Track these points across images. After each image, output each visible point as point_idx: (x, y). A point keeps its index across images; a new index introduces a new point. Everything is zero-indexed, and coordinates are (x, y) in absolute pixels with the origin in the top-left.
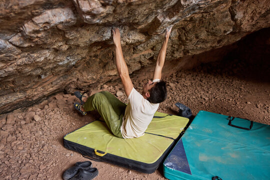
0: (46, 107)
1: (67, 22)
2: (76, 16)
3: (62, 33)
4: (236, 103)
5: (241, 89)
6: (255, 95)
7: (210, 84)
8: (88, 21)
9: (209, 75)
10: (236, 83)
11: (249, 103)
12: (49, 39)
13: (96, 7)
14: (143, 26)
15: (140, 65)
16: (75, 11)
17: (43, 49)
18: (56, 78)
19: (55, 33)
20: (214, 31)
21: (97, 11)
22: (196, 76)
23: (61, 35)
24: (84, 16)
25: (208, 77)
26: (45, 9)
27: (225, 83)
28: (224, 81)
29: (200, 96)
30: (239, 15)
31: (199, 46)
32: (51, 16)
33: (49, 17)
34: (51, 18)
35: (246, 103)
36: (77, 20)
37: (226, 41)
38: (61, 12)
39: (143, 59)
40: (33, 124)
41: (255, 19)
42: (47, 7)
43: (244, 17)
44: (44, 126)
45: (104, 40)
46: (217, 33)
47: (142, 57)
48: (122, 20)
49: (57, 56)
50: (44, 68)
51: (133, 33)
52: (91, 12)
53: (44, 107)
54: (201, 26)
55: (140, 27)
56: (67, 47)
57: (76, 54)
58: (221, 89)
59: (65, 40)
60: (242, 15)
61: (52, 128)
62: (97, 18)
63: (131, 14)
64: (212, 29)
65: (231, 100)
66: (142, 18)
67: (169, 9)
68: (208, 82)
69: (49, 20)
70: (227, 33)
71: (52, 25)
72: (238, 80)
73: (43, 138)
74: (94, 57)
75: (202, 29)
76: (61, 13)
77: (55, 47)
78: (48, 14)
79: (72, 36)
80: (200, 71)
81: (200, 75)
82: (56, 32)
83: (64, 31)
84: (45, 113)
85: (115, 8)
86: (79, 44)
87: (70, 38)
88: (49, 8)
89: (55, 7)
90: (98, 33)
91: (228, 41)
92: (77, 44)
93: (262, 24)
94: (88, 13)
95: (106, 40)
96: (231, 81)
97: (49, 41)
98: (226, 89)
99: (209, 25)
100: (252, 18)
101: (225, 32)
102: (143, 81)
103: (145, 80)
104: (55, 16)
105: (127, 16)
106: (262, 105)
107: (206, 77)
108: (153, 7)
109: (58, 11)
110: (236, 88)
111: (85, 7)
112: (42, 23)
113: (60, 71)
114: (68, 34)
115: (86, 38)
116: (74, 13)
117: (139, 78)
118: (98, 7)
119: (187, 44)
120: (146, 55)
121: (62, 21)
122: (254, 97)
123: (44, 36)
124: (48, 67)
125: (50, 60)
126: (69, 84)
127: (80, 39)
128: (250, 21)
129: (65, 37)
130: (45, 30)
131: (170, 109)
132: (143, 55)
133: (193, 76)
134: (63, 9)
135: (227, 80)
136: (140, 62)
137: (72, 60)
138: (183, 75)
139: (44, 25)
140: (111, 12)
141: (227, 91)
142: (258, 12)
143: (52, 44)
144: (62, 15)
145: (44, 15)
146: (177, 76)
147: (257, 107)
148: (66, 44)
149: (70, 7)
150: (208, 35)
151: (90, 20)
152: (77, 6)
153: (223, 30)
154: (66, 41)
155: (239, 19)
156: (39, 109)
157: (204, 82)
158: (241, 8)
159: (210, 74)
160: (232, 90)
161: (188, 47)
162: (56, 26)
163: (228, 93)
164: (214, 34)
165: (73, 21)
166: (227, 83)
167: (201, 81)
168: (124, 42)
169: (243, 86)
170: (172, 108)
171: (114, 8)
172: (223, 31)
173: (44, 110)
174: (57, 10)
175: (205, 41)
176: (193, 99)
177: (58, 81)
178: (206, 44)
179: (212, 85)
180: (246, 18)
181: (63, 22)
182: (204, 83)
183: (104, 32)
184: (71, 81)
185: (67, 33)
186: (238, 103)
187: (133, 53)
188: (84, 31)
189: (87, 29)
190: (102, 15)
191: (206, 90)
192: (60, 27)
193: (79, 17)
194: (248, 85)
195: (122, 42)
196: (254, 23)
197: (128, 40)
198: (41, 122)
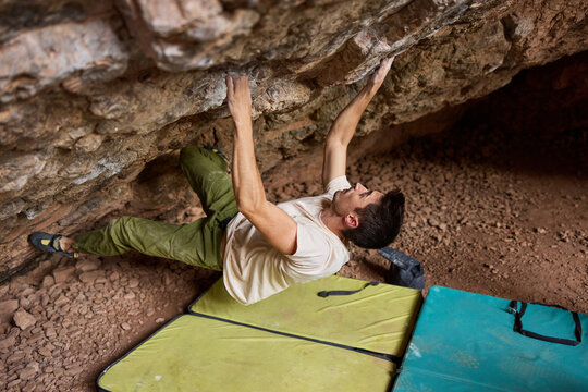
0: (48, 280)
1: (96, 70)
2: (127, 49)
3: (82, 103)
4: (513, 233)
5: (509, 195)
6: (546, 209)
7: (438, 186)
8: (172, 65)
9: (431, 165)
10: (494, 179)
11: (543, 231)
12: (40, 125)
13: (204, 14)
14: (311, 65)
15: (280, 157)
16: (124, 32)
17: (22, 153)
18: (70, 208)
19: (58, 106)
20: (463, 67)
21: (208, 31)
22: (402, 167)
23: (79, 108)
24: (157, 48)
25: (430, 170)
26: (15, 27)
27: (470, 181)
28: (466, 177)
29: (425, 220)
30: (524, 27)
31: (421, 104)
32: (39, 52)
33: (31, 55)
34: (41, 58)
35: (536, 231)
36: (131, 62)
37: (480, 87)
38: (73, 35)
39: (289, 143)
40: (12, 340)
41: (559, 34)
42: (22, 19)
43: (535, 31)
44: (45, 345)
45: (206, 109)
46: (469, 73)
47: (287, 136)
48: (269, 53)
49: (67, 164)
50: (31, 198)
51: (283, 85)
52: (184, 33)
53: (41, 282)
54: (433, 55)
55: (304, 68)
56: (99, 139)
57: (124, 149)
58: (467, 199)
59: (91, 121)
60: (531, 27)
61: (67, 347)
62: (203, 54)
63: (297, 35)
64: (460, 62)
65: (499, 225)
66: (319, 45)
67: (390, 16)
68: (432, 182)
69: (34, 65)
70: (491, 70)
71: (44, 82)
72: (497, 174)
73: (43, 383)
74: (169, 148)
75: (436, 62)
76: (72, 41)
77: (61, 143)
78: (27, 45)
79: (113, 111)
80: (408, 157)
81: (410, 166)
82: (61, 102)
83: (87, 98)
84: (46, 301)
85: (262, 15)
86: (136, 128)
87: (109, 116)
88: (29, 25)
89: (49, 18)
90: (190, 93)
91: (485, 88)
92: (128, 131)
93: (572, 46)
94: (175, 37)
95: (210, 110)
96: (481, 175)
97: (39, 130)
98: (477, 197)
99: (454, 52)
100: (552, 33)
101: (487, 67)
102: (284, 189)
103: (288, 185)
104: (52, 50)
105: (284, 41)
106: (572, 234)
107: (424, 168)
108: (355, 13)
109: (62, 31)
110: (498, 193)
111: (164, 18)
112: (6, 78)
113: (80, 193)
114: (102, 105)
115: (158, 111)
116: (121, 38)
117: (275, 184)
118: (211, 17)
119: (397, 101)
120: (296, 133)
121: (79, 66)
122: (546, 212)
123: (20, 117)
124: (43, 194)
125: (46, 178)
126: (106, 216)
127: (138, 117)
128: (547, 40)
129: (92, 114)
130: (19, 101)
131: (364, 261)
132: (290, 133)
133: (394, 170)
134: (80, 27)
135: (473, 174)
136: (282, 150)
137: (111, 166)
138: (373, 167)
139: (16, 84)
140: (247, 32)
141: (481, 202)
142: (568, 17)
143: (50, 137)
144: (77, 44)
145: (13, 50)
146: (359, 172)
147: (564, 241)
148: (95, 132)
149: (104, 20)
150: (447, 77)
151: (177, 62)
152: (133, 14)
153: (483, 63)
154: (97, 125)
155: (524, 35)
156: (28, 290)
157: (422, 182)
158: (529, 9)
159: (432, 161)
160: (491, 199)
161: (397, 107)
162: (61, 85)
163: (486, 206)
164: (460, 75)
165: (116, 66)
166: (476, 182)
167: (415, 180)
168: (258, 110)
169: (510, 186)
170: (368, 258)
171: (257, 18)
172: (482, 67)
173: (43, 292)
174: (59, 29)
175: (437, 91)
176: (412, 229)
177: (76, 216)
178: (437, 98)
179: (444, 189)
180: (540, 33)
181: (82, 71)
182: (425, 185)
183: (206, 89)
184: (109, 210)
185: (97, 102)
186: (517, 233)
187: (267, 129)
188: (150, 93)
189: (161, 84)
190: (220, 43)
191: (433, 201)
192: (75, 85)
193: (135, 52)
194: (519, 182)
195: (253, 110)
196: (553, 45)
197: (268, 106)
198: (35, 331)
